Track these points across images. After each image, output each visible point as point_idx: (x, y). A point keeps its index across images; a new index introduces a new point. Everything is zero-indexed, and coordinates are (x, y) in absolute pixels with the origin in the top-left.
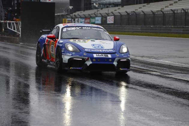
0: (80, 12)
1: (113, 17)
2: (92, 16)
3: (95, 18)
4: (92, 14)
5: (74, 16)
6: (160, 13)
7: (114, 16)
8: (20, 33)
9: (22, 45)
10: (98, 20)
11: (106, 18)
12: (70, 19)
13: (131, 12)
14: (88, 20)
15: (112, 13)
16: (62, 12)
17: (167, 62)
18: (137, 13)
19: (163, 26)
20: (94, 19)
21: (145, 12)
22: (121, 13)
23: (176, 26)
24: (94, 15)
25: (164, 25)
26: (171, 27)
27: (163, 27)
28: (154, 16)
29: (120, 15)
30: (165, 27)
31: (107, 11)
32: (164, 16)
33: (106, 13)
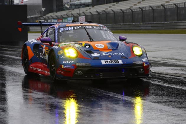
0: (53, 13)
1: (84, 17)
2: (64, 16)
3: (67, 19)
4: (64, 15)
5: (47, 18)
6: (129, 11)
7: (86, 16)
10: (70, 20)
11: (78, 18)
13: (101, 12)
14: (60, 21)
15: (83, 13)
16: (36, 14)
18: (107, 12)
19: (132, 23)
20: (66, 20)
21: (114, 11)
22: (92, 13)
23: (145, 23)
24: (66, 16)
25: (133, 22)
26: (140, 24)
27: (133, 24)
28: (123, 15)
29: (91, 15)
30: (134, 24)
31: (79, 12)
32: (133, 13)
33: (78, 14)
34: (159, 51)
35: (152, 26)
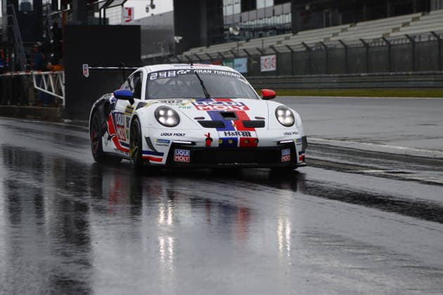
0: (199, 48)
1: (274, 56)
2: (225, 56)
3: (233, 62)
4: (226, 53)
5: (185, 59)
6: (380, 44)
7: (278, 54)
8: (63, 98)
9: (68, 123)
10: (239, 66)
11: (259, 60)
13: (313, 45)
15: (272, 47)
16: (159, 51)
17: (401, 148)
18: (329, 47)
19: (388, 73)
20: (231, 63)
21: (346, 44)
22: (292, 48)
23: (419, 72)
25: (391, 72)
26: (409, 75)
27: (390, 75)
28: (367, 53)
29: (289, 53)
30: (393, 75)
31: (261, 45)
32: (389, 50)
33: (258, 49)
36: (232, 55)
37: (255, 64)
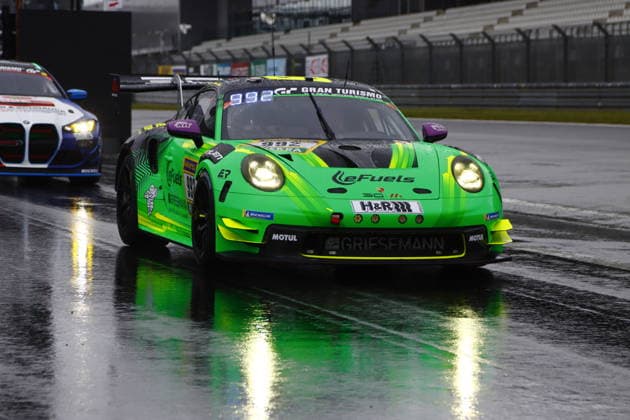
0: (216, 42)
1: (325, 56)
2: (254, 54)
3: (265, 63)
4: (255, 49)
5: (195, 58)
6: (480, 42)
7: (331, 54)
10: (275, 69)
11: (303, 62)
12: (184, 67)
13: (383, 41)
14: (241, 69)
15: (322, 43)
16: (156, 45)
18: (405, 43)
19: (490, 85)
20: (263, 66)
21: (430, 40)
22: (352, 44)
23: (535, 85)
25: (494, 82)
26: (518, 88)
27: (493, 88)
28: (461, 53)
29: (347, 52)
30: (497, 88)
31: (306, 39)
32: (494, 50)
33: (302, 45)
34: (587, 184)
35: (561, 94)
36: (263, 54)
37: (297, 67)
